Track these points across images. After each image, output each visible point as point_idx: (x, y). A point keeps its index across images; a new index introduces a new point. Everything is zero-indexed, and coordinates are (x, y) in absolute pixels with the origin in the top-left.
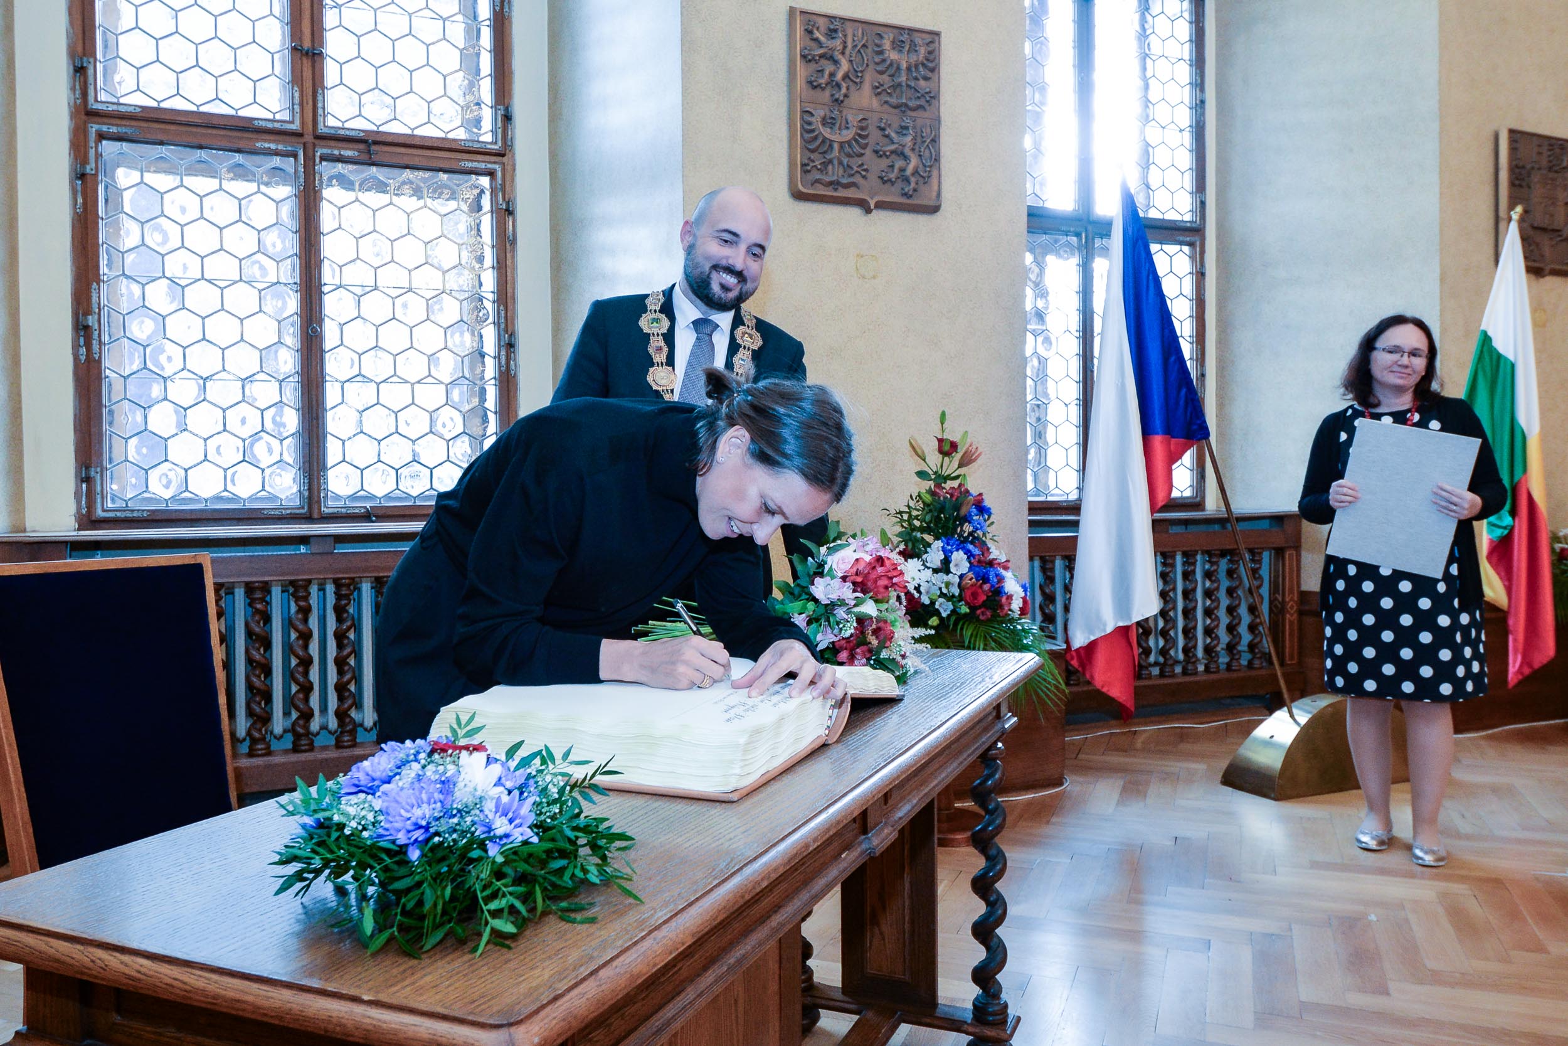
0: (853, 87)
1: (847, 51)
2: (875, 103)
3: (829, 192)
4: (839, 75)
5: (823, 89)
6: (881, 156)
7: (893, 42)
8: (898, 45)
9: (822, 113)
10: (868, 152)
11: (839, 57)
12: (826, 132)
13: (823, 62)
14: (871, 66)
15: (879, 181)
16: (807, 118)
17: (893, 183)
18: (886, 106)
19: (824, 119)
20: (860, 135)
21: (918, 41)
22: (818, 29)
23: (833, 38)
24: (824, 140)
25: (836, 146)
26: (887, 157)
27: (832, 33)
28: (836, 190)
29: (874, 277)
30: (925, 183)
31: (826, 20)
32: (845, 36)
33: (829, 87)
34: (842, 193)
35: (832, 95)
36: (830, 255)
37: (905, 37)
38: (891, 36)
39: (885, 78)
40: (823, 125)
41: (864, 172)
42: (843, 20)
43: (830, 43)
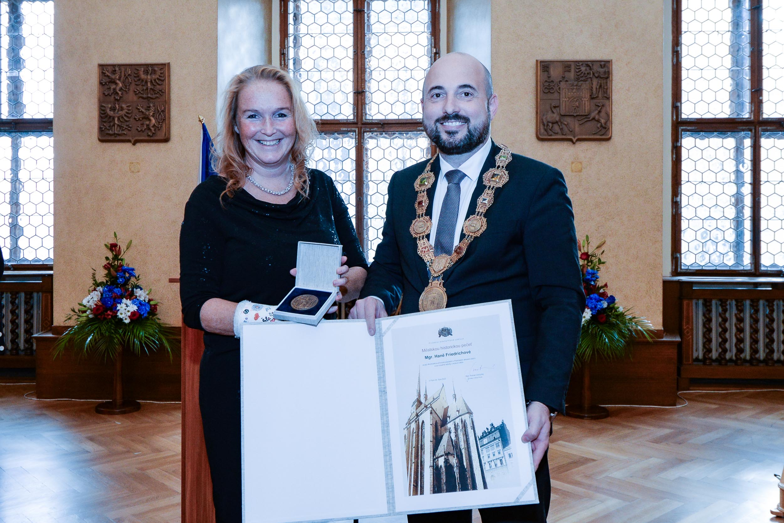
0: (124, 93)
1: (122, 79)
2: (135, 98)
3: (113, 138)
4: (118, 88)
5: (110, 96)
6: (137, 121)
7: (144, 71)
8: (146, 72)
9: (110, 106)
10: (131, 119)
11: (118, 81)
12: (111, 113)
13: (110, 84)
14: (133, 83)
15: (137, 131)
16: (103, 108)
17: (143, 132)
18: (140, 99)
19: (110, 108)
20: (127, 113)
21: (156, 69)
22: (108, 71)
23: (114, 74)
24: (110, 117)
25: (116, 119)
26: (141, 121)
27: (114, 72)
28: (116, 137)
29: (138, 172)
30: (159, 130)
31: (112, 67)
32: (121, 72)
33: (113, 94)
34: (118, 138)
35: (115, 98)
36: (117, 164)
37: (150, 68)
38: (143, 69)
39: (140, 88)
40: (110, 111)
41: (129, 128)
42: (120, 66)
43: (113, 77)
